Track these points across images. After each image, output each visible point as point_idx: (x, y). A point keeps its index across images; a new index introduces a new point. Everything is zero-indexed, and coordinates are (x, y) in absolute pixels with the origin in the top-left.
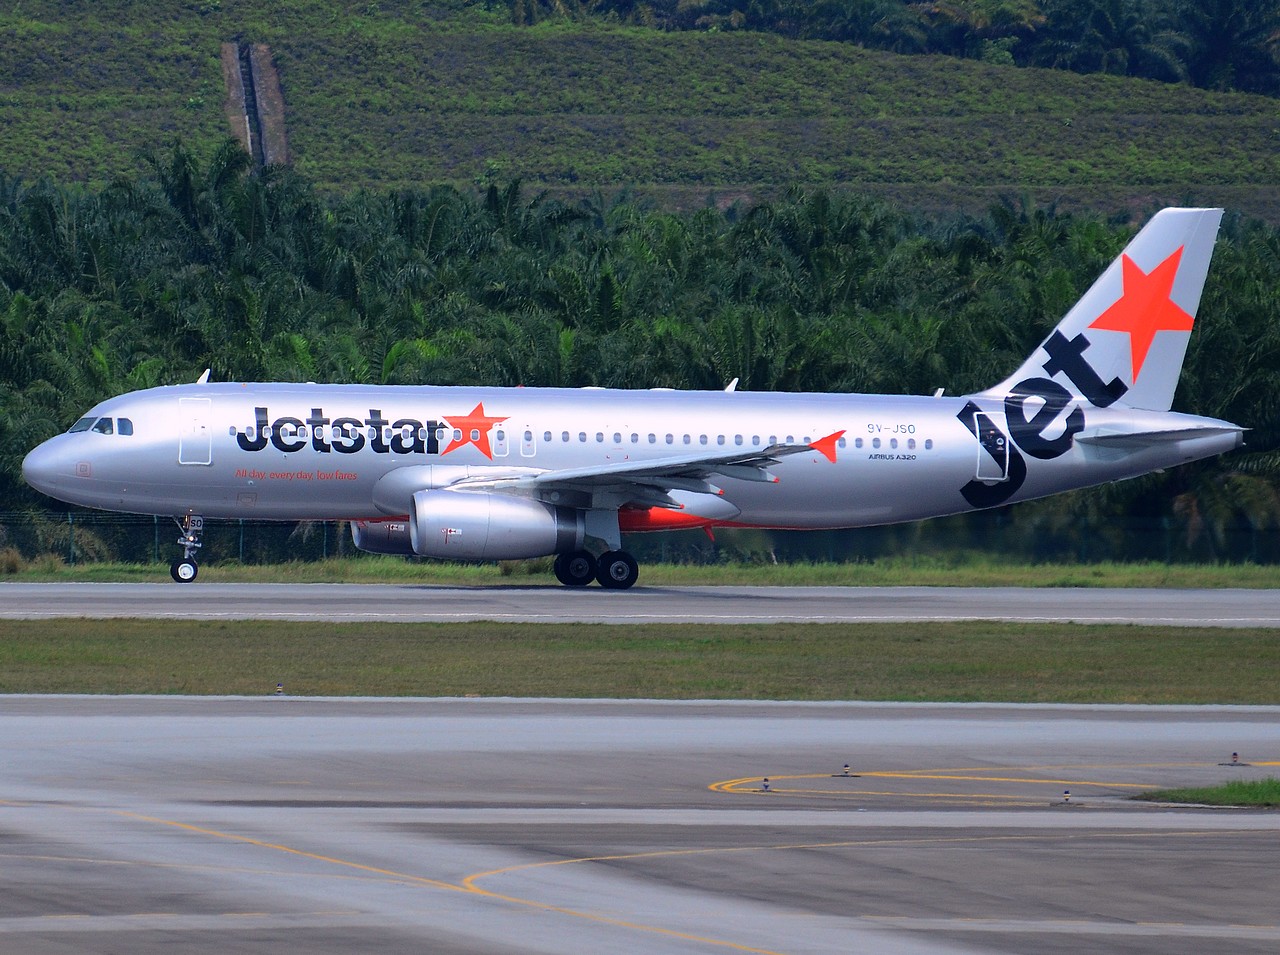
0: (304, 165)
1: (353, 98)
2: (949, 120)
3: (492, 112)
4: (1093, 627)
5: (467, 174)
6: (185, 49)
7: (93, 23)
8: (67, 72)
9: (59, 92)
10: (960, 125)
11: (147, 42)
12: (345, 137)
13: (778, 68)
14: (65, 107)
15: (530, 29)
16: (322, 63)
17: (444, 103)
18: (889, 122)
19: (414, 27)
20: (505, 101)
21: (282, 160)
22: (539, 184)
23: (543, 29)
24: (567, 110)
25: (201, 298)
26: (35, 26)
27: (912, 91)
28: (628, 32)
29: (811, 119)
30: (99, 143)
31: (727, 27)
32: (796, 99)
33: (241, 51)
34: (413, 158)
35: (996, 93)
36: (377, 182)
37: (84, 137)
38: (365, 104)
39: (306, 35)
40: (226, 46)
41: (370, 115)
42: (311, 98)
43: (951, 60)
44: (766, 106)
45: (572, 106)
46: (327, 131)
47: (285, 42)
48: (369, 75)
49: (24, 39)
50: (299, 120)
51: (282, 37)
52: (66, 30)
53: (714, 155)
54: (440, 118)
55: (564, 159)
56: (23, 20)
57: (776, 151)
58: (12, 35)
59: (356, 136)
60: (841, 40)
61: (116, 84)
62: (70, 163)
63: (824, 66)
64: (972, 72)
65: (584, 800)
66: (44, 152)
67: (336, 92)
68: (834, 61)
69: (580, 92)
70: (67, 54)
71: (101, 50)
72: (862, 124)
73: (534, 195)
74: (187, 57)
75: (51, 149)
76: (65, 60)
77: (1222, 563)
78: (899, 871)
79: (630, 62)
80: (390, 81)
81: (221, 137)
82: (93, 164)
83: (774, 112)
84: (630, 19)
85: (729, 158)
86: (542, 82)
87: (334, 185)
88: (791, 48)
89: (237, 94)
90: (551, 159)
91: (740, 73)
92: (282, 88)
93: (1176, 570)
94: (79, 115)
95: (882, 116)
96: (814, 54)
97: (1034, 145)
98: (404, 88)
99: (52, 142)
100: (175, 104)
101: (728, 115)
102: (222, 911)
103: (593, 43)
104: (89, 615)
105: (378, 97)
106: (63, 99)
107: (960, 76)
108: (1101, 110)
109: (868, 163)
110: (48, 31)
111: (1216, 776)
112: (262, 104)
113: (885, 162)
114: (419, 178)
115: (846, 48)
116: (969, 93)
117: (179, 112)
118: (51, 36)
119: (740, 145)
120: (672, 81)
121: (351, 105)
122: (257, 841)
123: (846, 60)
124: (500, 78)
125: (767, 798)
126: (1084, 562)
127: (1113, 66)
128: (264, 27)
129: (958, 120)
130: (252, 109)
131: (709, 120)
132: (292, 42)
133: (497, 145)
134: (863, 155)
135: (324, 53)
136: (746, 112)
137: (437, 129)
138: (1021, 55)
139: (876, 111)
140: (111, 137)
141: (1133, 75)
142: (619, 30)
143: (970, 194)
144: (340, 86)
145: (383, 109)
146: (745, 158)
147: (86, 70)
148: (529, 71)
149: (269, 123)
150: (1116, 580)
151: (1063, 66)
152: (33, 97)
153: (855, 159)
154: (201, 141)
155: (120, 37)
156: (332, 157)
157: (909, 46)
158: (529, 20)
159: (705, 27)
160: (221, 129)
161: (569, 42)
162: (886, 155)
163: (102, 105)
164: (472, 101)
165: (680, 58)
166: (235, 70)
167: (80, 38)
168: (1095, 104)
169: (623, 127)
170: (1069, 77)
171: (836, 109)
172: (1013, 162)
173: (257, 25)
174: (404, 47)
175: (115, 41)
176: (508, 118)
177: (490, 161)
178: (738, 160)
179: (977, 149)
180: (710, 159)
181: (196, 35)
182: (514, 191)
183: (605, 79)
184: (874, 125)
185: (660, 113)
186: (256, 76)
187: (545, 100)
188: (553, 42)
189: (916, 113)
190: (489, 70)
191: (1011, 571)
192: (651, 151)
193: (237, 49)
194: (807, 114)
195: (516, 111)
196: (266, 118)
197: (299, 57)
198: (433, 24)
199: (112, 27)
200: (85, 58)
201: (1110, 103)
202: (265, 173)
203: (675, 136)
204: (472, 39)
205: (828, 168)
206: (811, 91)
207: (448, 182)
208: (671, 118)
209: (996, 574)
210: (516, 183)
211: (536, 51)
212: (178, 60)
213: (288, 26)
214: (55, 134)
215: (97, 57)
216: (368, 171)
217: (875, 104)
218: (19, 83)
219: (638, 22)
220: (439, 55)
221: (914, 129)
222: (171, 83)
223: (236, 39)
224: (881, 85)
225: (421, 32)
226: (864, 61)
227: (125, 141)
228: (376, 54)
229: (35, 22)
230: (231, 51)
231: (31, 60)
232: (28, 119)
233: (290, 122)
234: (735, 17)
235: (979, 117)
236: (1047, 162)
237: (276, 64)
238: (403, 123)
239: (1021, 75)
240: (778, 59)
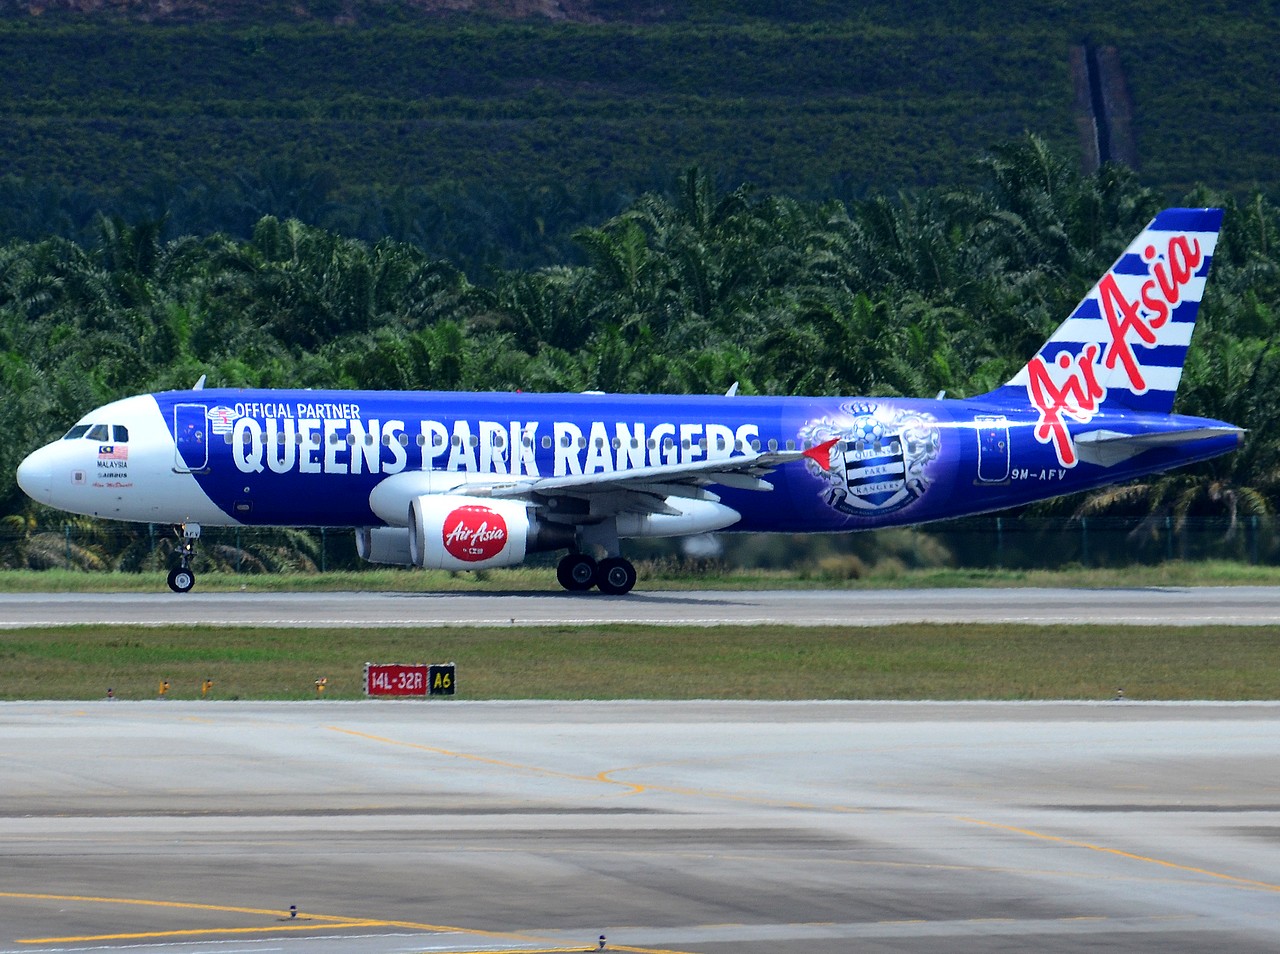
1: (1201, 98)
6: (1033, 53)
7: (940, 28)
8: (914, 78)
9: (906, 97)
11: (992, 46)
12: (1194, 138)
14: (912, 112)
16: (1170, 64)
19: (1262, 26)
26: (882, 31)
30: (946, 147)
33: (1088, 54)
34: (1263, 157)
37: (931, 142)
38: (1215, 105)
39: (1154, 36)
40: (1074, 48)
41: (1219, 115)
42: (1160, 99)
46: (1176, 132)
47: (1133, 44)
48: (1218, 75)
49: (871, 45)
50: (1147, 121)
51: (1130, 39)
52: (913, 35)
56: (869, 25)
58: (859, 41)
59: (1205, 137)
61: (963, 88)
62: (916, 168)
66: (891, 157)
67: (1185, 93)
70: (913, 58)
74: (1034, 60)
75: (898, 154)
76: (912, 65)
80: (1239, 80)
81: (1068, 140)
89: (1084, 96)
92: (1129, 90)
94: (926, 120)
98: (1253, 89)
99: (901, 148)
100: (1022, 106)
105: (1227, 99)
106: (910, 104)
110: (896, 38)
112: (1109, 105)
118: (899, 42)
121: (1200, 106)
122: (1092, 846)
128: (1112, 30)
130: (1099, 109)
132: (1140, 44)
135: (1173, 53)
140: (959, 142)
144: (1188, 87)
145: (1233, 110)
147: (934, 75)
149: (1117, 124)
152: (880, 103)
155: (967, 41)
156: (1181, 158)
160: (1069, 132)
163: (949, 110)
166: (1083, 73)
167: (927, 43)
173: (1105, 28)
174: (1252, 48)
175: (962, 46)
181: (1042, 39)
186: (1103, 79)
193: (1084, 51)
196: (1113, 120)
197: (1146, 58)
199: (959, 32)
200: (932, 62)
212: (1025, 64)
213: (1135, 27)
214: (901, 139)
215: (944, 62)
218: (866, 88)
222: (1019, 87)
223: (1085, 42)
225: (1269, 31)
228: (1225, 54)
229: (882, 28)
230: (1080, 53)
231: (879, 65)
232: (875, 123)
233: (1138, 124)
237: (1123, 65)
238: (1253, 123)
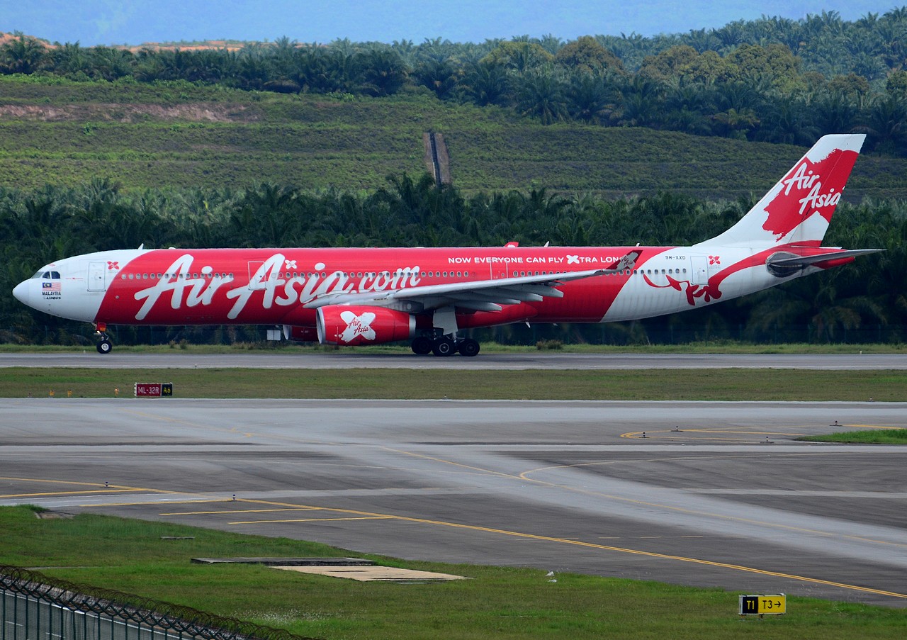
0: (456, 183)
1: (477, 155)
2: (721, 163)
3: (535, 160)
4: (779, 370)
5: (524, 186)
6: (408, 135)
7: (370, 125)
8: (359, 145)
9: (356, 153)
10: (726, 165)
11: (392, 132)
12: (474, 171)
13: (651, 142)
14: (359, 159)
15: (549, 126)
16: (464, 141)
17: (514, 156)
18: (697, 165)
19: (501, 126)
20: (539, 156)
21: (448, 181)
22: (554, 190)
23: (554, 127)
24: (565, 160)
25: (414, 238)
26: (347, 126)
27: (706, 152)
28: (590, 128)
29: (665, 163)
30: (372, 174)
31: (630, 125)
32: (658, 154)
33: (431, 136)
34: (502, 179)
35: (740, 152)
36: (487, 189)
37: (367, 172)
38: (482, 158)
39: (458, 129)
40: (425, 134)
41: (484, 162)
42: (460, 155)
43: (722, 138)
44: (645, 157)
45: (567, 157)
46: (467, 169)
47: (449, 132)
48: (484, 145)
49: (342, 132)
50: (455, 164)
51: (448, 130)
52: (359, 128)
53: (625, 177)
54: (512, 164)
55: (564, 180)
56: (341, 124)
57: (650, 176)
58: (337, 130)
59: (478, 171)
60: (676, 131)
61: (380, 150)
62: (361, 182)
63: (670, 141)
64: (730, 143)
65: (569, 442)
66: (350, 178)
67: (470, 153)
68: (673, 139)
69: (570, 153)
70: (359, 137)
71: (374, 136)
72: (685, 165)
73: (552, 194)
74: (409, 139)
75: (353, 176)
76: (359, 140)
77: (832, 344)
78: (698, 469)
79: (591, 140)
80: (492, 148)
81: (423, 171)
82: (370, 182)
83: (649, 160)
84: (590, 122)
85: (631, 179)
86: (555, 148)
87: (469, 191)
88: (656, 134)
89: (429, 154)
90: (558, 179)
91: (636, 144)
92: (448, 151)
93: (813, 346)
94: (364, 163)
95: (694, 161)
96: (666, 136)
97: (756, 174)
98: (498, 151)
99: (354, 174)
100: (404, 158)
101: (630, 161)
102: (421, 488)
103: (575, 132)
104: (368, 367)
105: (487, 155)
106: (358, 156)
107: (725, 146)
108: (783, 159)
109: (688, 181)
110: (352, 129)
111: (829, 431)
112: (439, 157)
113: (695, 180)
114: (504, 187)
115: (679, 134)
116: (729, 152)
117: (406, 161)
118: (353, 131)
119: (636, 173)
120: (608, 148)
121: (476, 158)
122: (436, 459)
123: (679, 139)
124: (537, 147)
125: (644, 440)
126: (777, 344)
127: (788, 141)
128: (440, 126)
129: (724, 163)
130: (435, 159)
131: (623, 163)
132: (452, 132)
133: (536, 174)
134: (685, 177)
135: (465, 136)
136: (638, 160)
137: (512, 168)
138: (750, 137)
139: (691, 159)
140: (378, 172)
141: (796, 144)
142: (586, 127)
143: (730, 193)
144: (472, 150)
145: (490, 160)
146: (637, 179)
147: (368, 144)
148: (548, 143)
149: (443, 165)
150: (788, 350)
151: (768, 141)
152: (346, 155)
153: (682, 179)
154: (415, 173)
155: (381, 131)
156: (468, 179)
157: (705, 133)
158: (549, 123)
159: (621, 125)
160: (423, 168)
161: (565, 132)
162: (695, 177)
163: (374, 158)
164: (526, 156)
165: (611, 138)
166: (429, 144)
167: (365, 131)
168: (780, 157)
169: (588, 166)
170: (770, 145)
171: (675, 159)
172: (747, 180)
173: (438, 125)
174: (498, 135)
175: (379, 132)
176: (541, 163)
177: (533, 180)
178: (634, 179)
179: (732, 174)
180: (623, 179)
181: (412, 130)
182: (542, 193)
183: (580, 147)
184: (690, 165)
185: (602, 160)
186: (437, 146)
187: (555, 155)
188: (559, 132)
189: (707, 160)
190: (532, 143)
191: (746, 348)
192: (599, 176)
193: (429, 135)
194: (663, 161)
195: (544, 160)
196: (441, 163)
197: (455, 138)
198: (510, 125)
199: (378, 127)
200: (367, 139)
201: (787, 156)
202: (441, 186)
203: (608, 170)
204: (525, 131)
205: (671, 183)
206: (664, 151)
207: (516, 189)
208: (607, 162)
209: (739, 349)
210: (544, 189)
211: (551, 136)
212: (405, 140)
213: (450, 126)
214: (355, 170)
215: (372, 139)
216: (483, 185)
217: (691, 157)
218: (340, 149)
219: (593, 123)
220: (512, 137)
221: (707, 167)
222: (402, 150)
223: (430, 131)
224: (692, 149)
225: (505, 128)
226: (685, 139)
227: (383, 173)
228: (486, 137)
229: (346, 125)
230: (427, 136)
231: (345, 140)
232: (344, 164)
233: (451, 166)
234: (633, 121)
235: (732, 162)
236: (761, 180)
237: (445, 141)
238: (498, 165)
239: (749, 145)
240: (651, 138)
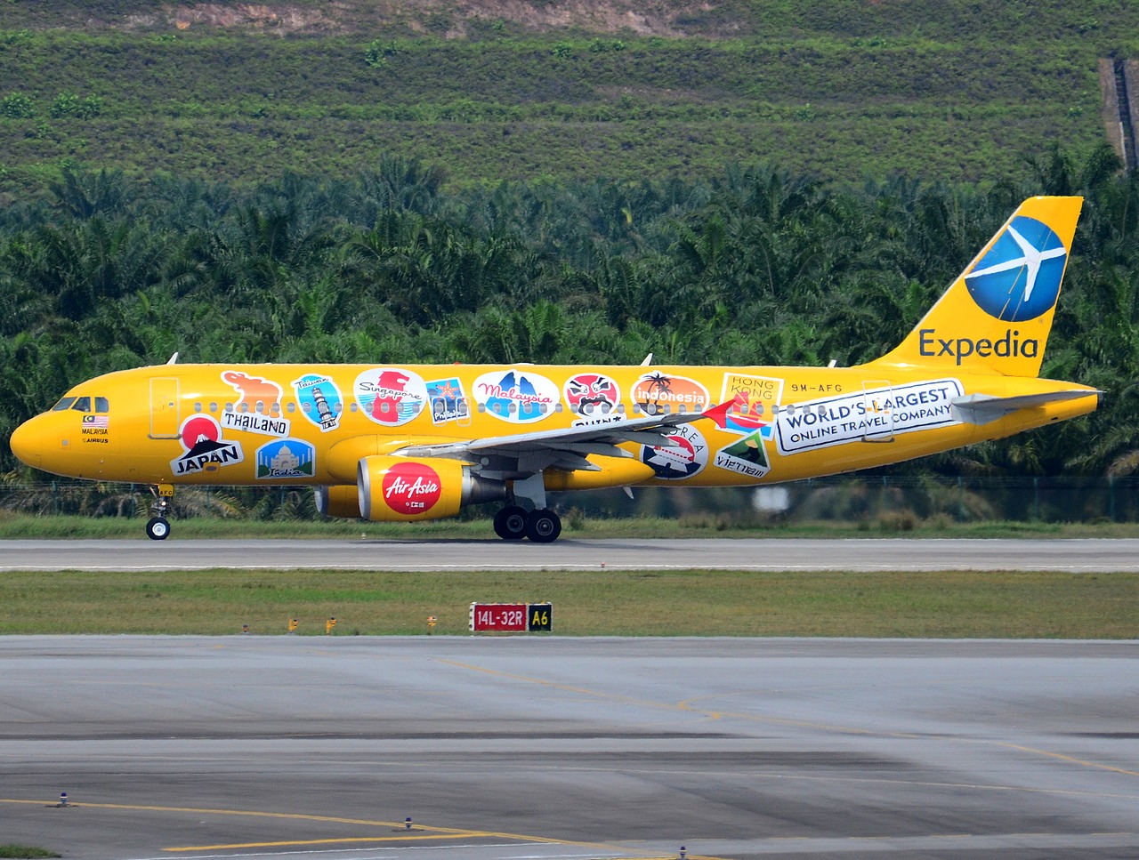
6: (1066, 64)
7: (983, 42)
8: (960, 86)
9: (954, 104)
11: (1031, 58)
14: (959, 117)
25: (1076, 286)
26: (932, 45)
30: (989, 148)
33: (1116, 66)
37: (976, 143)
40: (1102, 61)
49: (923, 57)
52: (959, 48)
56: (922, 40)
58: (912, 54)
61: (1004, 95)
62: (963, 166)
66: (940, 157)
70: (960, 69)
71: (990, 65)
74: (1068, 71)
75: (946, 154)
76: (959, 75)
81: (1096, 141)
82: (984, 166)
89: (1111, 102)
94: (971, 124)
99: (948, 149)
100: (1056, 112)
104: (974, 569)
106: (958, 110)
110: (944, 49)
112: (1135, 111)
117: (1060, 119)
118: (947, 54)
122: (1120, 769)
128: (1137, 45)
130: (1126, 116)
140: (999, 142)
147: (978, 84)
152: (931, 109)
154: (1082, 146)
155: (1008, 54)
160: (1098, 135)
163: (991, 115)
166: (1112, 82)
167: (972, 55)
173: (1131, 43)
175: (1004, 58)
181: (1076, 52)
186: (1129, 87)
193: (1112, 64)
196: (1137, 124)
199: (1000, 45)
200: (977, 72)
212: (1060, 74)
214: (950, 141)
215: (987, 72)
218: (918, 96)
222: (1054, 94)
223: (1113, 55)
227: (1012, 146)
229: (932, 42)
230: (1107, 66)
231: (929, 75)
232: (926, 127)
